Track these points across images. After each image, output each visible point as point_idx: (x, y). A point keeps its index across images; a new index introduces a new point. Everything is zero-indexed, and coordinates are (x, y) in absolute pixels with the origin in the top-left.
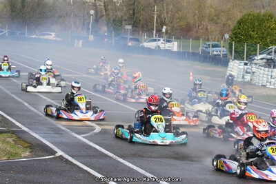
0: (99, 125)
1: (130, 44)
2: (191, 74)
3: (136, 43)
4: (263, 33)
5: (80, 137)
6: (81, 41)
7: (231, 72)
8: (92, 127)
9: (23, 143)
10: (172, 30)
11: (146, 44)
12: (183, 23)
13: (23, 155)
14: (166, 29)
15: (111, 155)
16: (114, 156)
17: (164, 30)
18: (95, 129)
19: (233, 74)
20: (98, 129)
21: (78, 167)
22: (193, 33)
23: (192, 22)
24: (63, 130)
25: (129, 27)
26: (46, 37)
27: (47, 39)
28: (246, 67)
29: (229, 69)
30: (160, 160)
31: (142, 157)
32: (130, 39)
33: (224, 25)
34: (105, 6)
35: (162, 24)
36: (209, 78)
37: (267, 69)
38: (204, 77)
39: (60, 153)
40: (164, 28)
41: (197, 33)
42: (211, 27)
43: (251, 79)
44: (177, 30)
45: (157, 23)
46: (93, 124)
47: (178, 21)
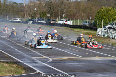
0: (51, 58)
1: (52, 22)
3: (54, 22)
5: (44, 64)
6: (31, 22)
7: (99, 33)
8: (48, 59)
9: (20, 67)
10: (67, 16)
11: (59, 22)
12: (72, 13)
13: (23, 73)
14: (65, 16)
15: (61, 71)
16: (62, 72)
17: (64, 16)
18: (49, 60)
20: (51, 60)
22: (76, 17)
23: (75, 12)
24: (36, 61)
25: (49, 15)
26: (16, 20)
27: (17, 21)
28: (105, 31)
29: (98, 32)
30: (83, 73)
31: (75, 72)
32: (52, 20)
33: (89, 13)
34: (39, 6)
35: (63, 14)
37: (115, 31)
39: (38, 71)
40: (64, 15)
41: (78, 17)
42: (84, 14)
43: (107, 36)
44: (69, 16)
45: (61, 13)
46: (48, 58)
47: (70, 12)
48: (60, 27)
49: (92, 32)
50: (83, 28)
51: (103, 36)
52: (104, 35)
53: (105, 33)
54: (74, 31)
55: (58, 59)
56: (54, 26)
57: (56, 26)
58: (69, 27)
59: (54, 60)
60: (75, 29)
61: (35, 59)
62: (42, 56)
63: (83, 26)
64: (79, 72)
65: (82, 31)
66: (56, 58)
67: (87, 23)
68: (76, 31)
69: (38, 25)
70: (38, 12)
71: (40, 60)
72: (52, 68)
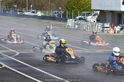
0: (17, 51)
1: (18, 13)
2: (51, 26)
3: (21, 13)
4: (79, 6)
5: (11, 58)
7: (69, 25)
10: (35, 6)
11: (26, 13)
12: (40, 3)
14: (33, 7)
15: (28, 65)
16: (30, 66)
17: (31, 7)
18: (16, 53)
19: (70, 25)
20: (18, 53)
21: (15, 72)
22: (45, 7)
23: (44, 3)
24: (2, 55)
25: (16, 6)
28: (75, 22)
29: (68, 23)
31: (43, 66)
32: (19, 11)
33: (58, 3)
35: (30, 4)
36: (58, 27)
37: (86, 22)
38: (56, 27)
39: (4, 66)
40: (32, 5)
41: (46, 7)
42: (53, 5)
43: (78, 27)
44: (37, 6)
45: (28, 3)
46: (15, 51)
47: (38, 2)
48: (27, 19)
49: (62, 23)
50: (52, 20)
51: (73, 28)
52: (74, 26)
53: (76, 24)
54: (43, 22)
55: (25, 52)
56: (21, 17)
57: (23, 17)
58: (37, 18)
59: (21, 53)
60: (44, 20)
61: (1, 52)
62: (9, 50)
63: (52, 18)
64: (48, 66)
65: (52, 22)
66: (24, 51)
67: (56, 13)
68: (44, 23)
69: (4, 16)
70: (3, 2)
71: (6, 54)
72: (19, 62)
